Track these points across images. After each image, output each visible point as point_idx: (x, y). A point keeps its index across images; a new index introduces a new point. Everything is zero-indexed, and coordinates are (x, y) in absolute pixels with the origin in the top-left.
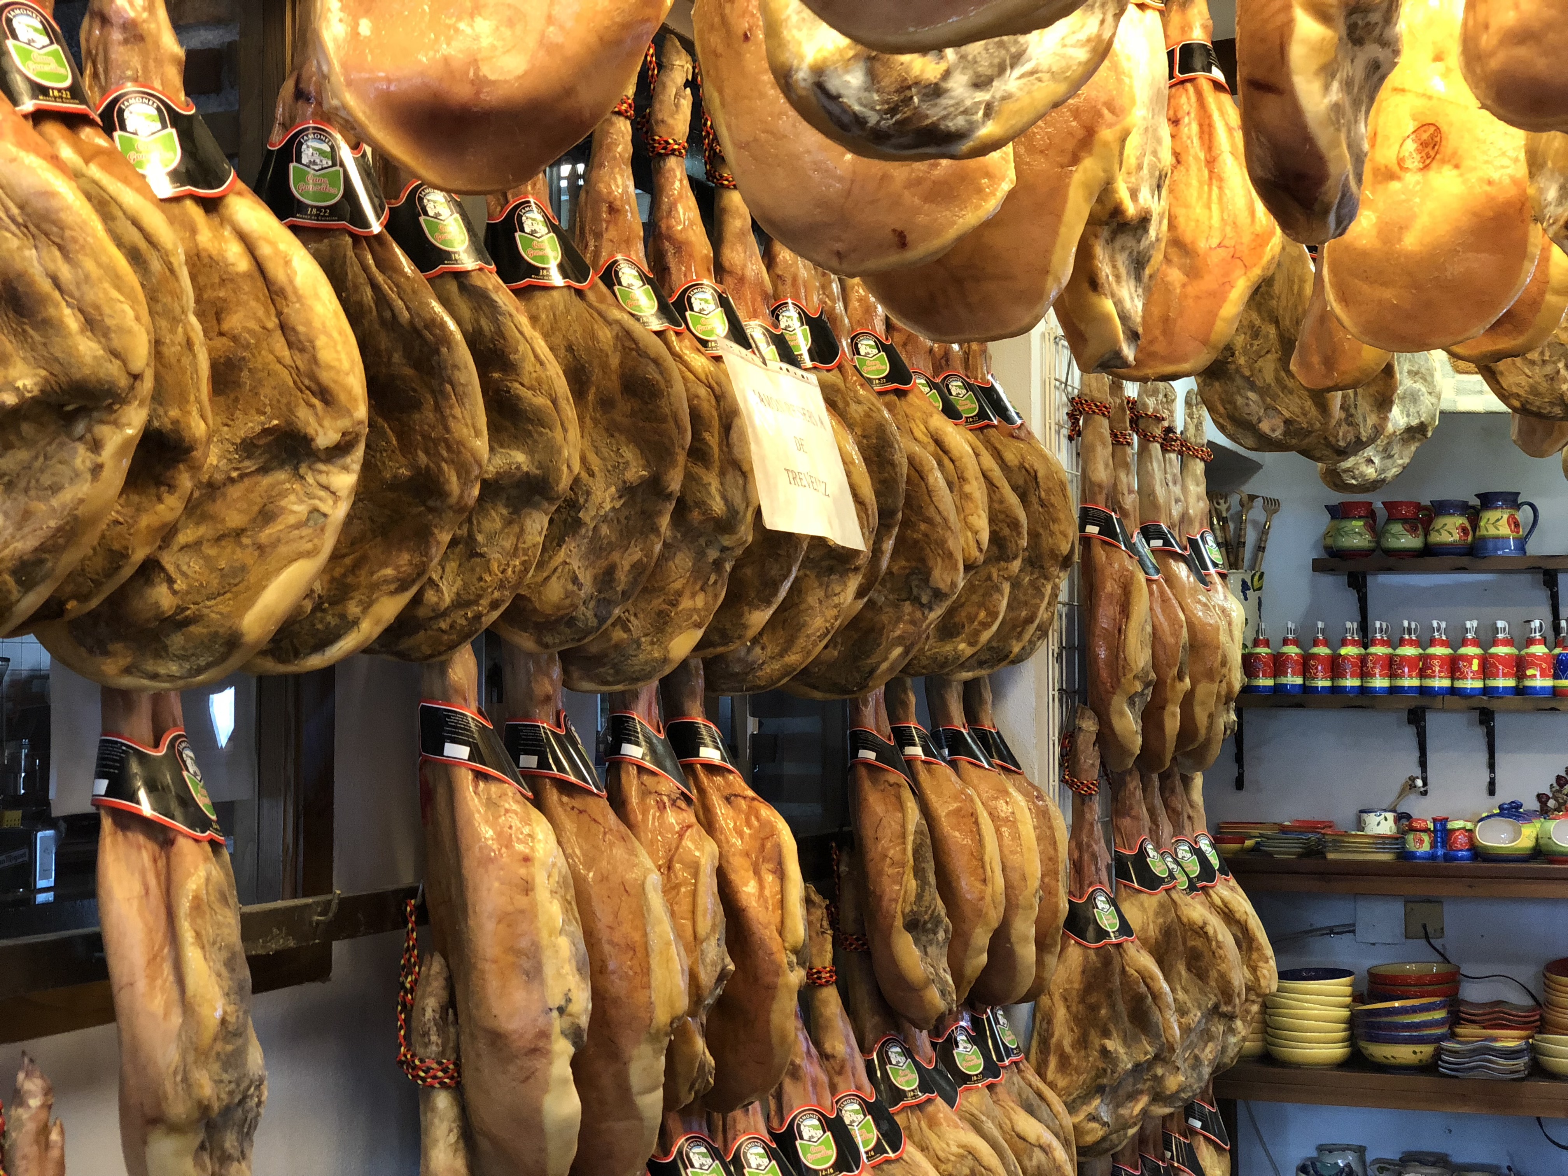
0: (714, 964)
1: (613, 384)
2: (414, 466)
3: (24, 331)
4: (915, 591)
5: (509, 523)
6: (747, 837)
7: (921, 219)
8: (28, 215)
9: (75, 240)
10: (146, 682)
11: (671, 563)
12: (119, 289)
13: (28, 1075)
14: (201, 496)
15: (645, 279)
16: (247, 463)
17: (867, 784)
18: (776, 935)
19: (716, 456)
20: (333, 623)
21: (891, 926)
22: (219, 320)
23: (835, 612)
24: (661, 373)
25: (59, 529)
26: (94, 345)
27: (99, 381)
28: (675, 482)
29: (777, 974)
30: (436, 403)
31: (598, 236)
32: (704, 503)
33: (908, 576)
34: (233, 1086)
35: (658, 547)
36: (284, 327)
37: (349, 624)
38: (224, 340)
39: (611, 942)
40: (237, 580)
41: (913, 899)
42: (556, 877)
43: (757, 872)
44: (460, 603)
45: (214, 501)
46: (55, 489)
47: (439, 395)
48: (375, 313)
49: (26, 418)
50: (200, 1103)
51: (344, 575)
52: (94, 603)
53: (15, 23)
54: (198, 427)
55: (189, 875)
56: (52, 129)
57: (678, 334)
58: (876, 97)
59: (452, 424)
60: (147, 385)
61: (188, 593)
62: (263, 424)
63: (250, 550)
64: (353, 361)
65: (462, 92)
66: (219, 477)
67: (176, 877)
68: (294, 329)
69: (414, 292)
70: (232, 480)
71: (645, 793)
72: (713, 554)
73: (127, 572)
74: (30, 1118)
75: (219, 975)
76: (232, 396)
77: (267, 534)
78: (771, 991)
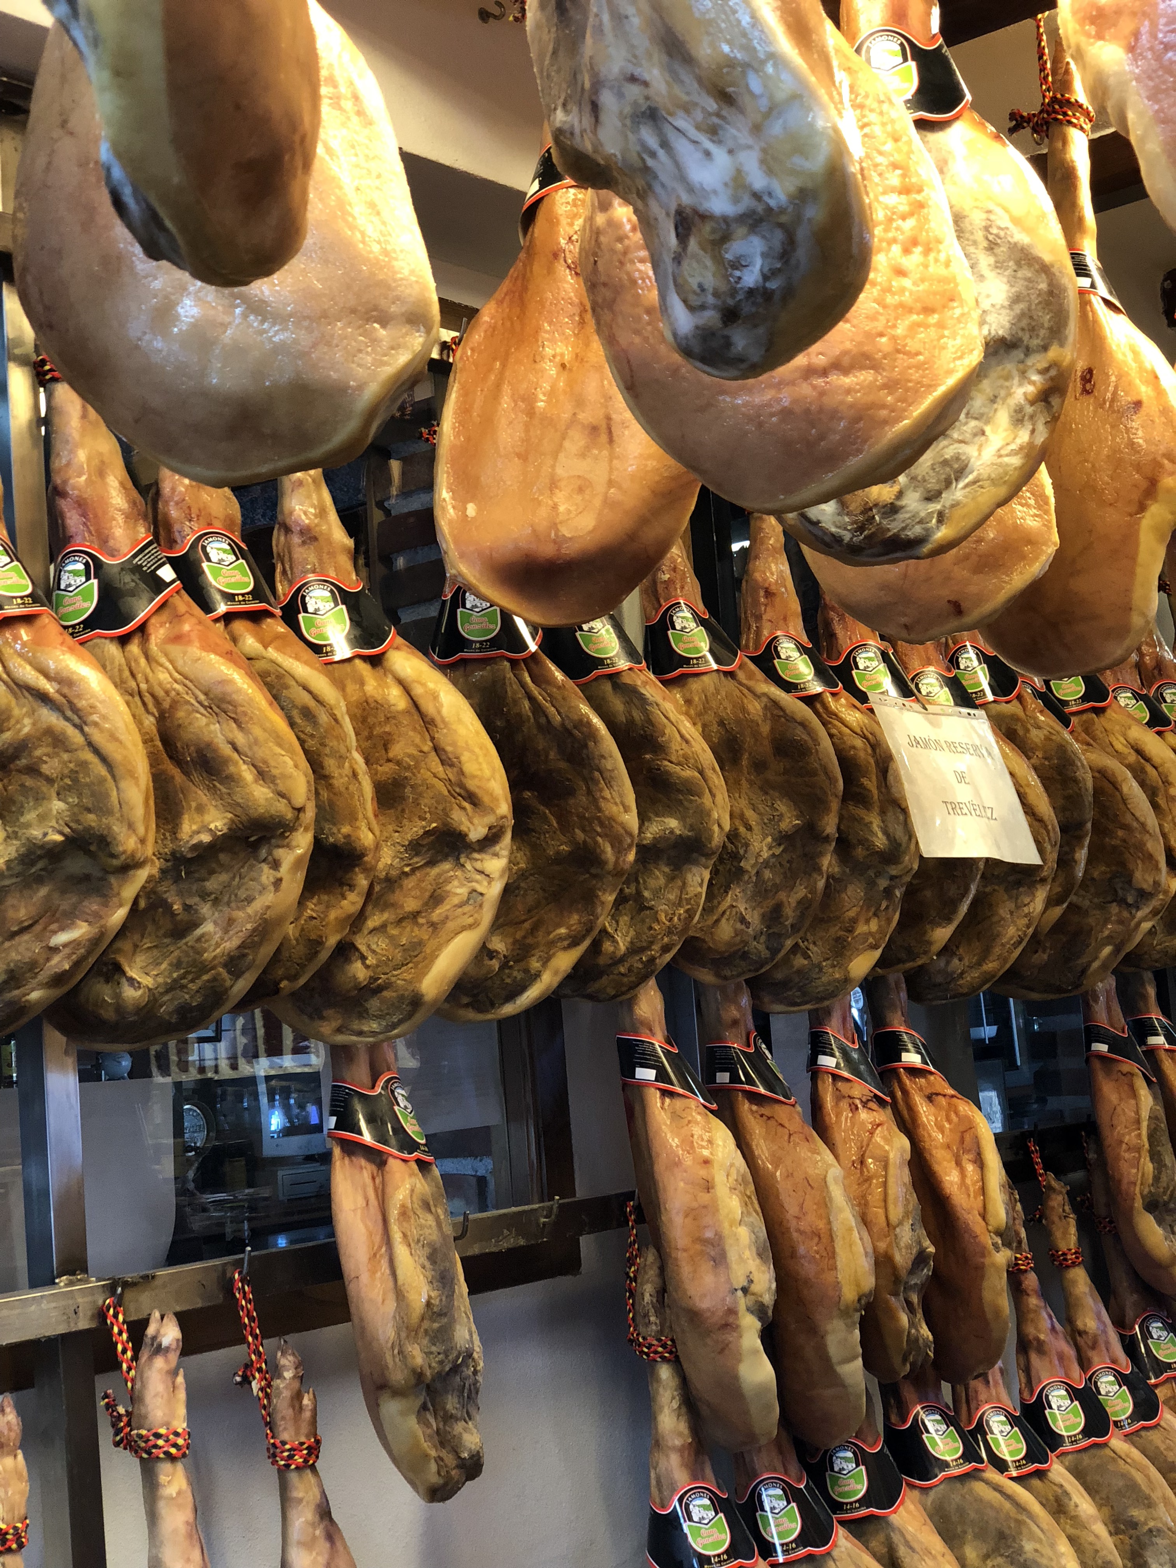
0: (909, 1247)
1: (766, 748)
2: (573, 842)
3: (214, 786)
4: (1120, 892)
5: (671, 879)
6: (947, 1132)
7: (973, 589)
8: (212, 699)
9: (245, 714)
10: (354, 1038)
11: (843, 895)
12: (280, 746)
13: (284, 1353)
14: (382, 888)
15: (802, 649)
16: (415, 860)
17: (1101, 1076)
18: (979, 1219)
19: (876, 797)
20: (519, 977)
21: (1132, 1208)
22: (386, 750)
23: (1025, 921)
24: (809, 734)
25: (254, 930)
26: (265, 790)
27: (271, 816)
28: (830, 825)
29: (983, 1255)
30: (588, 788)
31: (759, 618)
32: (867, 840)
33: (1110, 880)
34: (441, 1357)
35: (821, 884)
36: (437, 749)
37: (534, 977)
38: (391, 765)
39: (798, 1230)
40: (416, 953)
41: (1151, 1181)
42: (734, 1175)
43: (958, 1163)
44: (634, 950)
45: (393, 892)
46: (250, 900)
47: (589, 781)
48: (532, 720)
49: (222, 850)
50: (414, 1371)
51: (524, 937)
52: (302, 981)
53: (208, 549)
54: (366, 838)
55: (397, 1188)
56: (239, 626)
57: (833, 695)
58: (847, 519)
59: (602, 804)
60: (310, 814)
61: (377, 966)
62: (424, 827)
63: (425, 927)
64: (494, 770)
65: (547, 551)
66: (394, 873)
67: (389, 1190)
68: (444, 750)
69: (564, 699)
70: (406, 874)
71: (839, 1097)
72: (883, 883)
73: (324, 956)
74: (286, 1387)
75: (424, 1267)
76: (400, 809)
77: (437, 914)
78: (980, 1271)
